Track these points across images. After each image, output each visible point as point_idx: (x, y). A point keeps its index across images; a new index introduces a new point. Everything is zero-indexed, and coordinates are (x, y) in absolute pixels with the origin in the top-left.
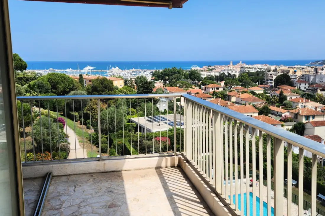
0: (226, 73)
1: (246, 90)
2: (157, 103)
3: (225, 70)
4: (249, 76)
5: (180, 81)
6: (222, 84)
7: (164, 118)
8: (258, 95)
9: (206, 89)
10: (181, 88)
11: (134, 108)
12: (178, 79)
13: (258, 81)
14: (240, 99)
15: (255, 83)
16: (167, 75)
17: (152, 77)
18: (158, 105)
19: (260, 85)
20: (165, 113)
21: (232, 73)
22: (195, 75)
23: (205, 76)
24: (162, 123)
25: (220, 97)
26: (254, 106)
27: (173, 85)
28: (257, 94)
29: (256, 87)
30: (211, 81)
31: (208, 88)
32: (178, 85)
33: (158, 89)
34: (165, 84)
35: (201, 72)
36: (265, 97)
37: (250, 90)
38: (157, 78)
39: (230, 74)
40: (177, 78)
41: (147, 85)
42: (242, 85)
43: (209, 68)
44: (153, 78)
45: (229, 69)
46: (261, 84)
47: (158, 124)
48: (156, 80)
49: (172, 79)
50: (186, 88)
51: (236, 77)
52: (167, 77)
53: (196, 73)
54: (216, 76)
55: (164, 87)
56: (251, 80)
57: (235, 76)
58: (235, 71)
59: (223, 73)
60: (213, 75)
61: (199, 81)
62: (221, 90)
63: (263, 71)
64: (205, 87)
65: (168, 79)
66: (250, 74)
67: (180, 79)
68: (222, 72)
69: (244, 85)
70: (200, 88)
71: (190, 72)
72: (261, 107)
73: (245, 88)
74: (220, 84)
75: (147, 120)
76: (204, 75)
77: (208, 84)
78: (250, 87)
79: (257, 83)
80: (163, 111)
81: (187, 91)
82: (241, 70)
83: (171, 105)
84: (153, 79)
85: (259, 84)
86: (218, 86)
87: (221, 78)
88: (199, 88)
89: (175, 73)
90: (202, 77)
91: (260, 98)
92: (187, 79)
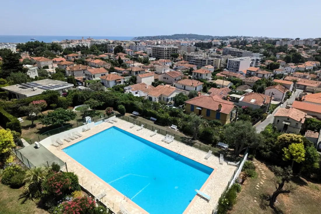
0: (80, 45)
1: (97, 57)
2: (27, 72)
3: (79, 43)
4: (97, 48)
5: (44, 52)
7: (36, 84)
8: (105, 60)
9: (68, 57)
10: (46, 57)
11: (4, 78)
12: (43, 50)
13: (104, 51)
14: (94, 64)
15: (102, 52)
16: (31, 47)
17: (17, 49)
18: (28, 74)
19: (105, 54)
20: (36, 79)
21: (86, 45)
22: (57, 47)
23: (65, 48)
24: (35, 88)
25: (80, 64)
26: (104, 67)
27: (39, 56)
28: (104, 59)
29: (103, 55)
30: (70, 52)
31: (69, 57)
32: (43, 56)
33: (25, 59)
34: (31, 55)
35: (61, 45)
36: (110, 61)
37: (100, 57)
38: (22, 50)
39: (84, 46)
40: (41, 49)
41: (13, 57)
42: (93, 54)
43: (67, 42)
44: (18, 50)
45: (83, 42)
46: (106, 53)
47: (32, 89)
48: (20, 51)
49: (37, 50)
50: (51, 58)
51: (88, 48)
52: (32, 49)
53: (57, 45)
54: (73, 47)
55: (30, 57)
56: (99, 50)
57: (87, 47)
58: (88, 44)
59: (79, 45)
60: (71, 47)
61: (61, 52)
62: (79, 58)
63: (106, 44)
64: (67, 56)
65: (33, 51)
66: (98, 46)
67: (44, 50)
68: (77, 45)
69: (95, 53)
70: (63, 57)
71: (51, 44)
72: (109, 68)
73: (96, 55)
74: (78, 54)
75: (20, 87)
76: (64, 46)
77: (69, 54)
78: (99, 55)
79: (103, 52)
80: (34, 78)
81: (53, 60)
82: (91, 43)
83: (41, 72)
84: (18, 51)
85: (104, 53)
86: (76, 55)
87: (78, 49)
88: (62, 57)
89: (38, 46)
90: (63, 49)
91: (107, 62)
92: (51, 50)
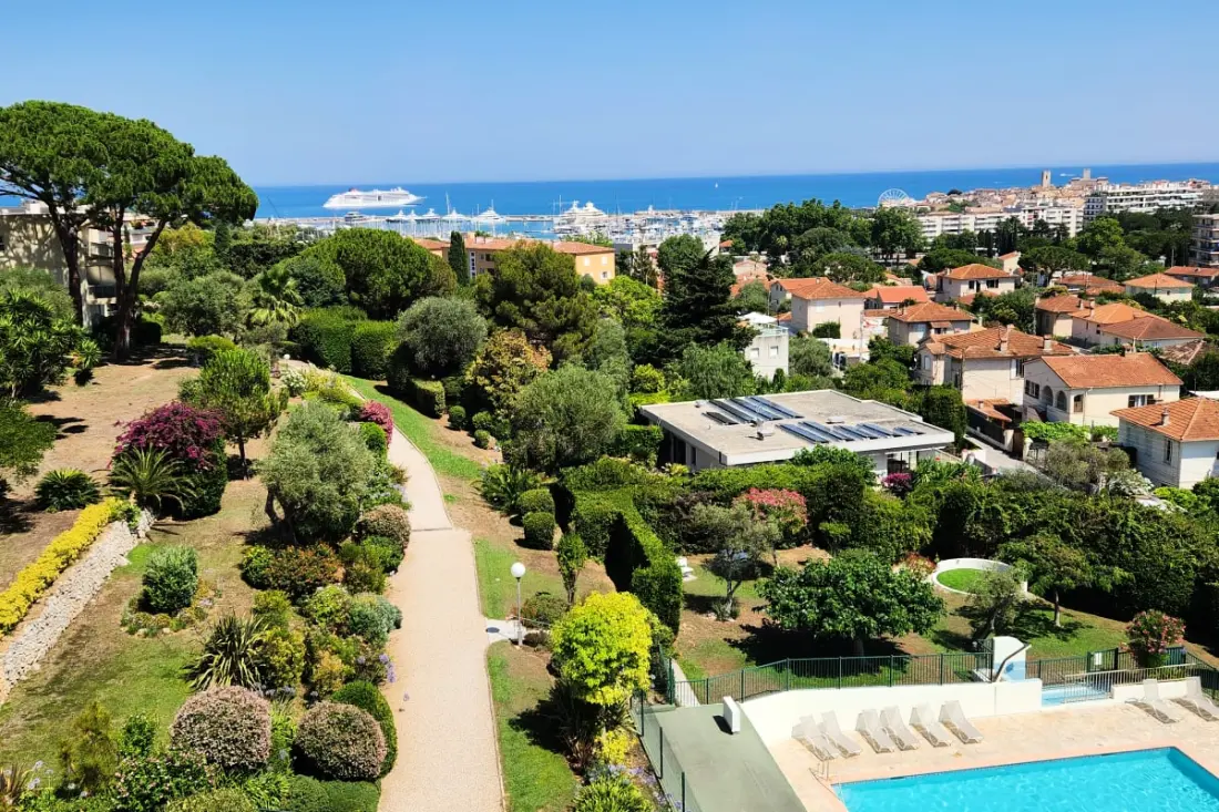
0: (1024, 219)
1: (1113, 287)
2: (747, 345)
3: (1018, 209)
4: (1126, 232)
5: (835, 253)
6: (1011, 263)
7: (774, 407)
8: (1169, 311)
9: (945, 285)
10: (838, 281)
11: (657, 365)
12: (828, 244)
13: (1166, 251)
14: (1093, 329)
15: (1155, 257)
16: (782, 231)
17: (722, 240)
18: (749, 354)
19: (1174, 269)
20: (778, 383)
21: (1054, 217)
22: (898, 228)
23: (938, 234)
24: (768, 427)
25: (1005, 322)
26: (1155, 354)
27: (809, 272)
28: (1164, 305)
29: (1159, 276)
30: (961, 253)
31: (951, 281)
32: (827, 272)
33: (746, 288)
34: (774, 266)
35: (921, 219)
36: (1203, 319)
37: (1133, 288)
38: (743, 244)
39: (1042, 226)
40: (823, 241)
41: (708, 274)
42: (1094, 269)
43: (951, 201)
44: (729, 243)
45: (1039, 202)
46: (1178, 264)
47: (754, 431)
48: (737, 250)
49: (803, 246)
50: (861, 283)
51: (1066, 234)
52: (783, 240)
53: (898, 221)
54: (981, 231)
55: (770, 278)
56: (1132, 246)
57: (1063, 229)
58: (1067, 213)
59: (1014, 220)
60: (971, 228)
61: (911, 255)
62: (1006, 288)
63: (1186, 210)
64: (941, 279)
65: (788, 248)
66: (1129, 222)
67: (835, 245)
68: (1007, 216)
69: (1105, 267)
70: (918, 280)
71: (874, 216)
72: (1188, 362)
73: (1110, 278)
74: (1001, 265)
75: (709, 415)
76: (935, 227)
77: (952, 267)
78: (1129, 278)
79: (1163, 259)
80: (770, 378)
81: (867, 294)
82: (1091, 204)
83: (801, 351)
84: (727, 249)
85: (1168, 264)
86: (992, 273)
87: (1006, 238)
88: (914, 284)
89: (814, 223)
90: (925, 238)
91: (1180, 322)
92: (863, 244)
